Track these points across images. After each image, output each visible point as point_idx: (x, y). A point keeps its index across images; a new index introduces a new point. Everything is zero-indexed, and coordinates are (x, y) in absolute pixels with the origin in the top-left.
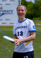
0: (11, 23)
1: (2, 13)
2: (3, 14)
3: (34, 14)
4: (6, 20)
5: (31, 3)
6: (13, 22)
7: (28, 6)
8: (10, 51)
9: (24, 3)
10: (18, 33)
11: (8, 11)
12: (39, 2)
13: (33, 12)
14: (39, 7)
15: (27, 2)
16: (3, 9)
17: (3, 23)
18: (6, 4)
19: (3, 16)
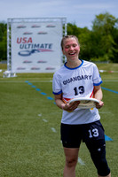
0: (47, 69)
1: (30, 49)
2: (33, 51)
3: (92, 50)
4: (39, 62)
5: (85, 30)
6: (53, 67)
7: (80, 36)
8: (46, 121)
9: (72, 31)
10: (75, 89)
11: (42, 46)
12: (100, 28)
13: (90, 48)
14: (100, 38)
15: (79, 29)
16: (34, 43)
17: (33, 69)
18: (40, 33)
19: (33, 55)
